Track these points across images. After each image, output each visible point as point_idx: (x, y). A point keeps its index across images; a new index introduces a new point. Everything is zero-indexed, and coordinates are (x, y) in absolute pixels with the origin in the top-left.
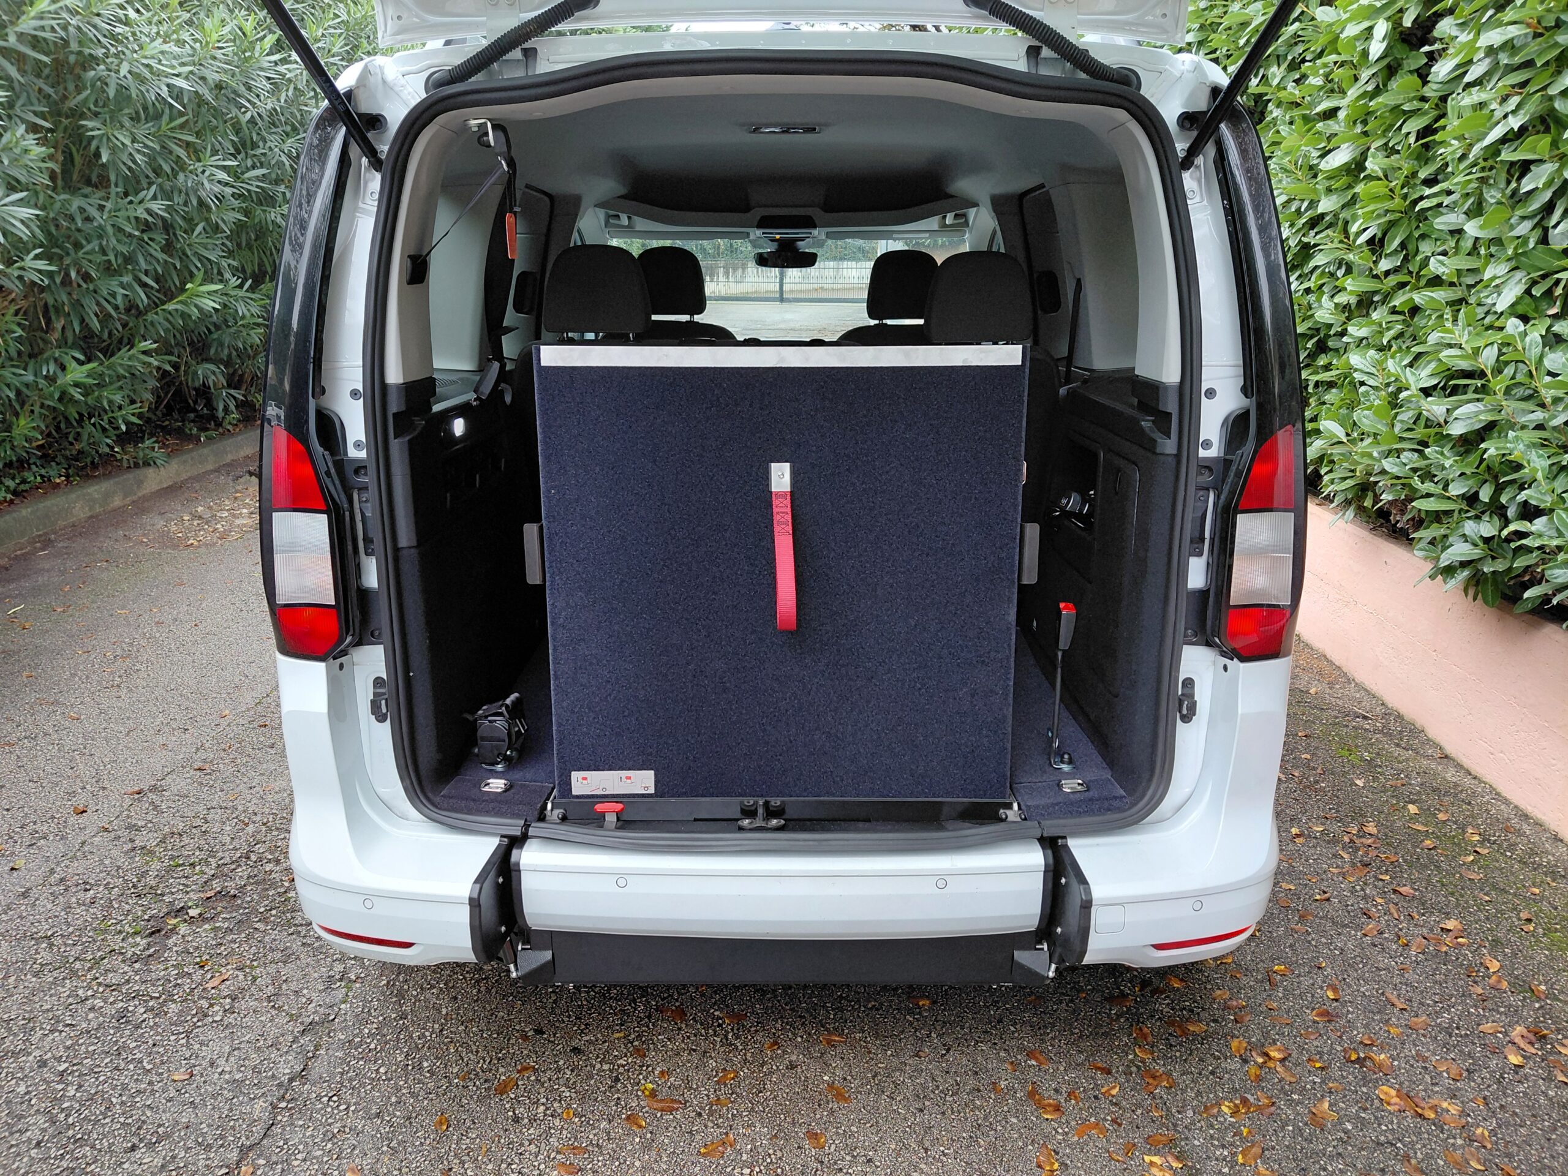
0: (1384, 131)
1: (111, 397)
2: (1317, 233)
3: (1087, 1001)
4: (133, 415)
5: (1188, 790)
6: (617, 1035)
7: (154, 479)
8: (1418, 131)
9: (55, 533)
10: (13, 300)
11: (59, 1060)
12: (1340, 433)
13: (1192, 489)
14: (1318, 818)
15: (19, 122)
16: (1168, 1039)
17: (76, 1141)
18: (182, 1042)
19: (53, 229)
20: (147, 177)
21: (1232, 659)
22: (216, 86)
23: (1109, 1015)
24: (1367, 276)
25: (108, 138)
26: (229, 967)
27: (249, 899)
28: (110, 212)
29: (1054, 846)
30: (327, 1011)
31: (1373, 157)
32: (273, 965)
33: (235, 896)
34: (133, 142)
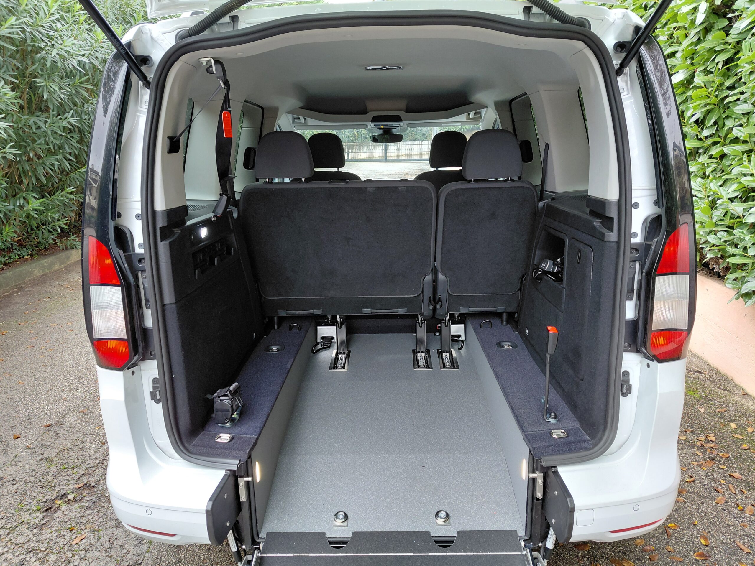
0: (704, 62)
1: (52, 215)
4: (65, 224)
5: (626, 436)
7: (75, 255)
8: (724, 61)
9: (24, 283)
10: (2, 168)
13: (628, 260)
19: (21, 133)
20: (69, 106)
21: (652, 361)
22: (103, 61)
23: (577, 556)
24: (695, 139)
25: (47, 88)
26: (86, 531)
27: (101, 488)
28: (50, 124)
30: (138, 558)
31: (698, 76)
32: (110, 529)
33: (94, 486)
34: (61, 88)
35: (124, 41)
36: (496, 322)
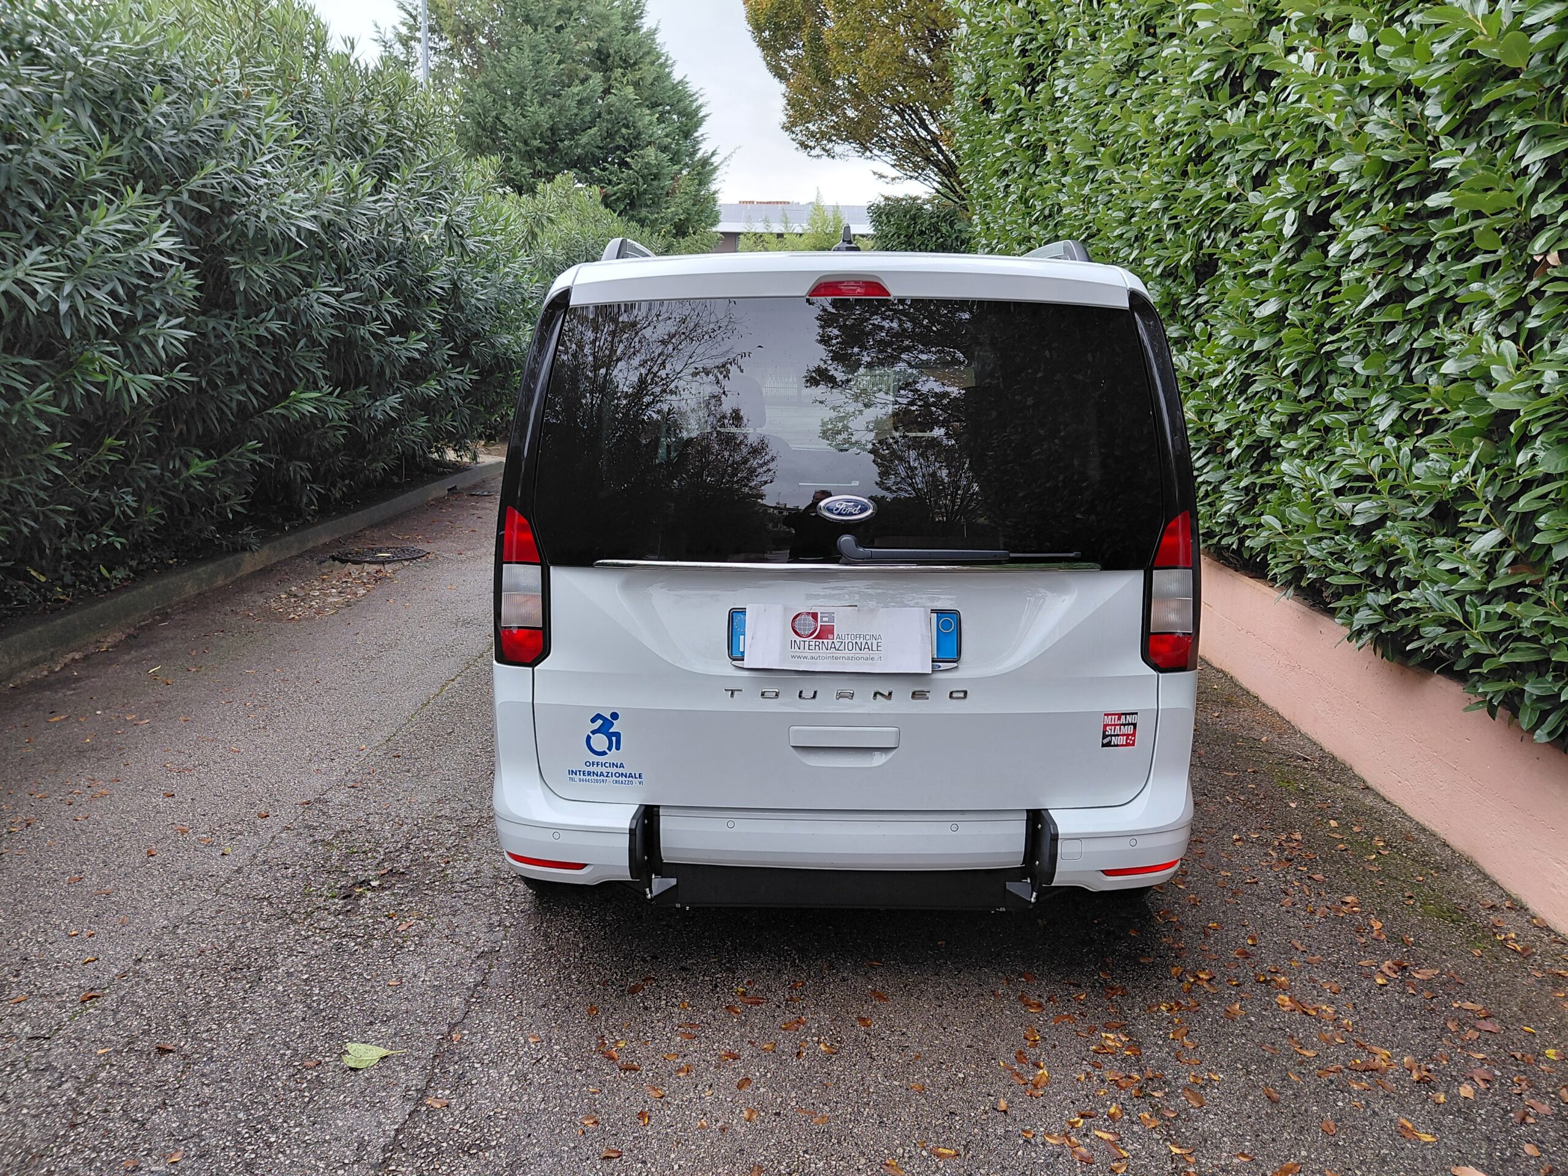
0: (1300, 290)
2: (1255, 366)
4: (239, 505)
6: (713, 960)
7: (250, 562)
8: (1324, 292)
9: (171, 607)
11: (300, 972)
12: (1278, 526)
14: (1255, 829)
16: (1124, 967)
18: (389, 963)
20: (266, 301)
22: (327, 224)
24: (1293, 401)
25: (246, 270)
26: (412, 918)
27: (415, 875)
28: (236, 330)
30: (493, 945)
31: (1292, 310)
32: (445, 916)
33: (404, 873)
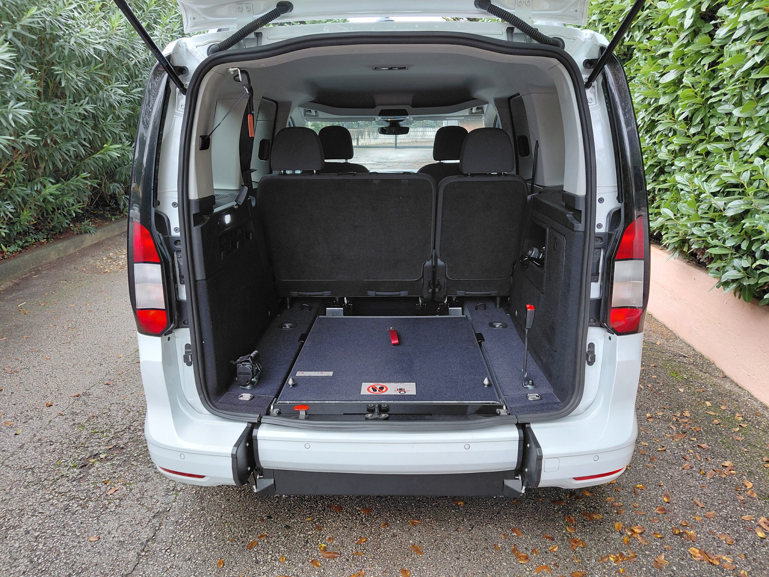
0: (692, 64)
1: (68, 200)
2: (659, 115)
3: (542, 503)
4: (79, 208)
5: (591, 400)
6: (308, 519)
7: (89, 240)
8: (709, 63)
9: (41, 266)
10: (21, 154)
11: (35, 530)
12: (671, 215)
13: (592, 247)
14: (660, 409)
15: (22, 68)
16: (583, 522)
17: (42, 572)
18: (95, 521)
19: (39, 120)
20: (85, 93)
21: (613, 334)
22: (118, 48)
23: (553, 510)
24: (684, 136)
25: (65, 75)
26: (119, 484)
27: (129, 449)
28: (66, 110)
29: (523, 427)
30: (166, 506)
31: (687, 77)
32: (140, 483)
33: (123, 448)
34: (77, 76)
35: (165, 53)
36: (490, 305)
